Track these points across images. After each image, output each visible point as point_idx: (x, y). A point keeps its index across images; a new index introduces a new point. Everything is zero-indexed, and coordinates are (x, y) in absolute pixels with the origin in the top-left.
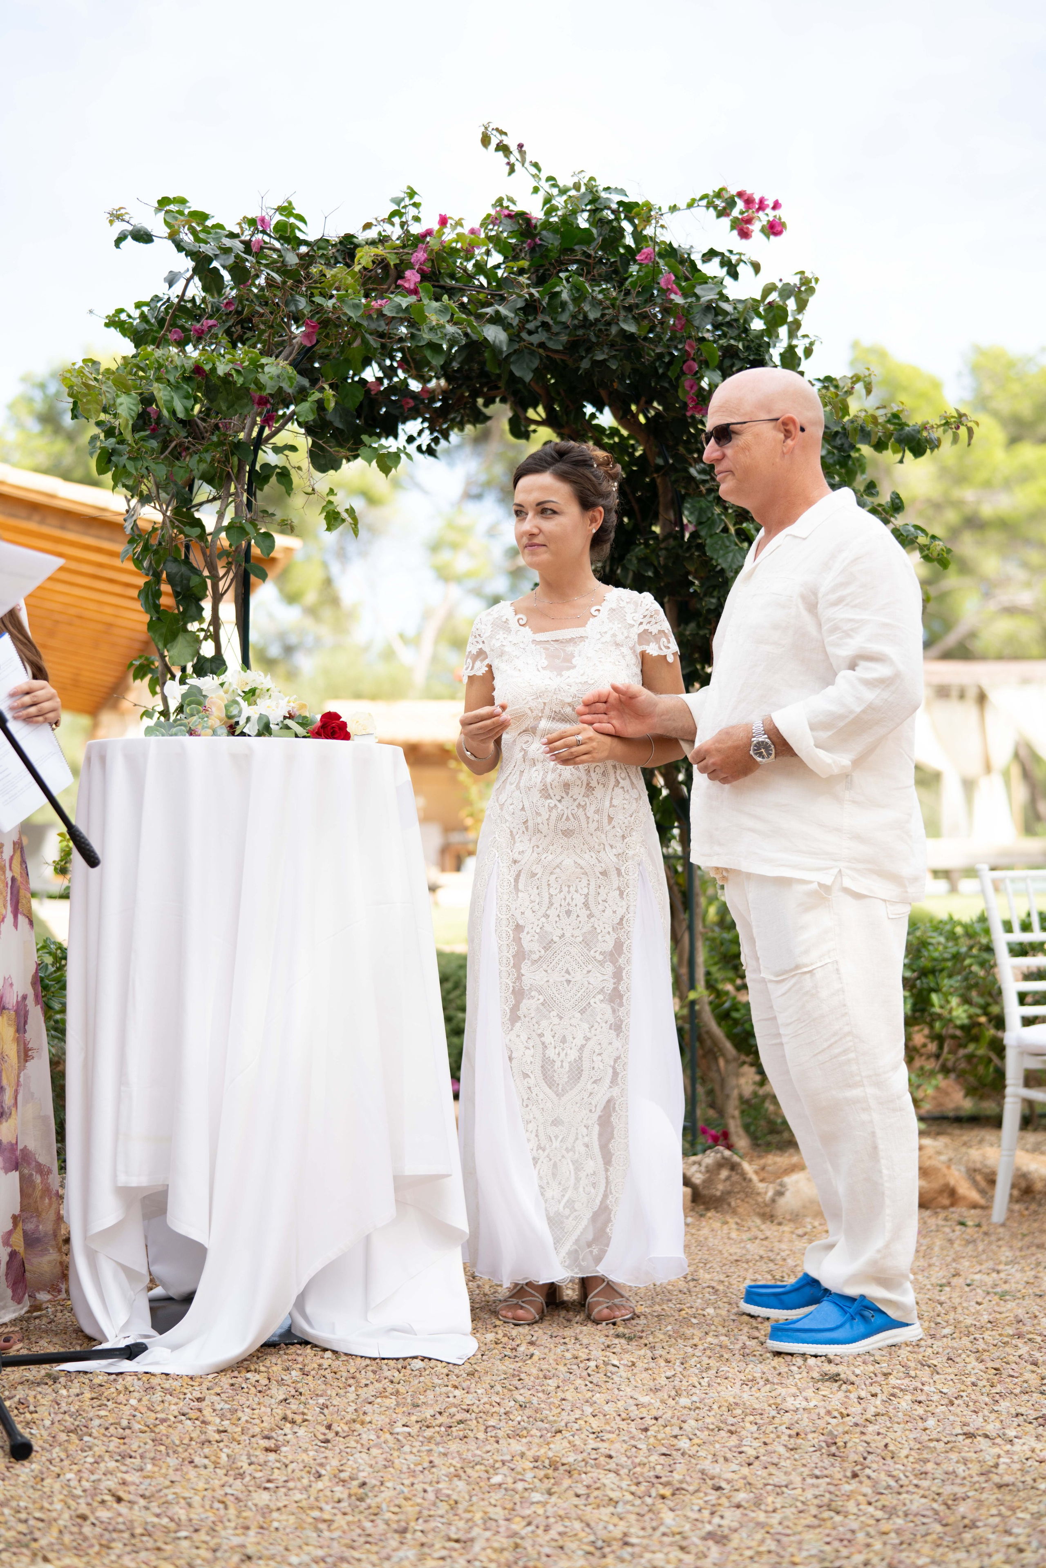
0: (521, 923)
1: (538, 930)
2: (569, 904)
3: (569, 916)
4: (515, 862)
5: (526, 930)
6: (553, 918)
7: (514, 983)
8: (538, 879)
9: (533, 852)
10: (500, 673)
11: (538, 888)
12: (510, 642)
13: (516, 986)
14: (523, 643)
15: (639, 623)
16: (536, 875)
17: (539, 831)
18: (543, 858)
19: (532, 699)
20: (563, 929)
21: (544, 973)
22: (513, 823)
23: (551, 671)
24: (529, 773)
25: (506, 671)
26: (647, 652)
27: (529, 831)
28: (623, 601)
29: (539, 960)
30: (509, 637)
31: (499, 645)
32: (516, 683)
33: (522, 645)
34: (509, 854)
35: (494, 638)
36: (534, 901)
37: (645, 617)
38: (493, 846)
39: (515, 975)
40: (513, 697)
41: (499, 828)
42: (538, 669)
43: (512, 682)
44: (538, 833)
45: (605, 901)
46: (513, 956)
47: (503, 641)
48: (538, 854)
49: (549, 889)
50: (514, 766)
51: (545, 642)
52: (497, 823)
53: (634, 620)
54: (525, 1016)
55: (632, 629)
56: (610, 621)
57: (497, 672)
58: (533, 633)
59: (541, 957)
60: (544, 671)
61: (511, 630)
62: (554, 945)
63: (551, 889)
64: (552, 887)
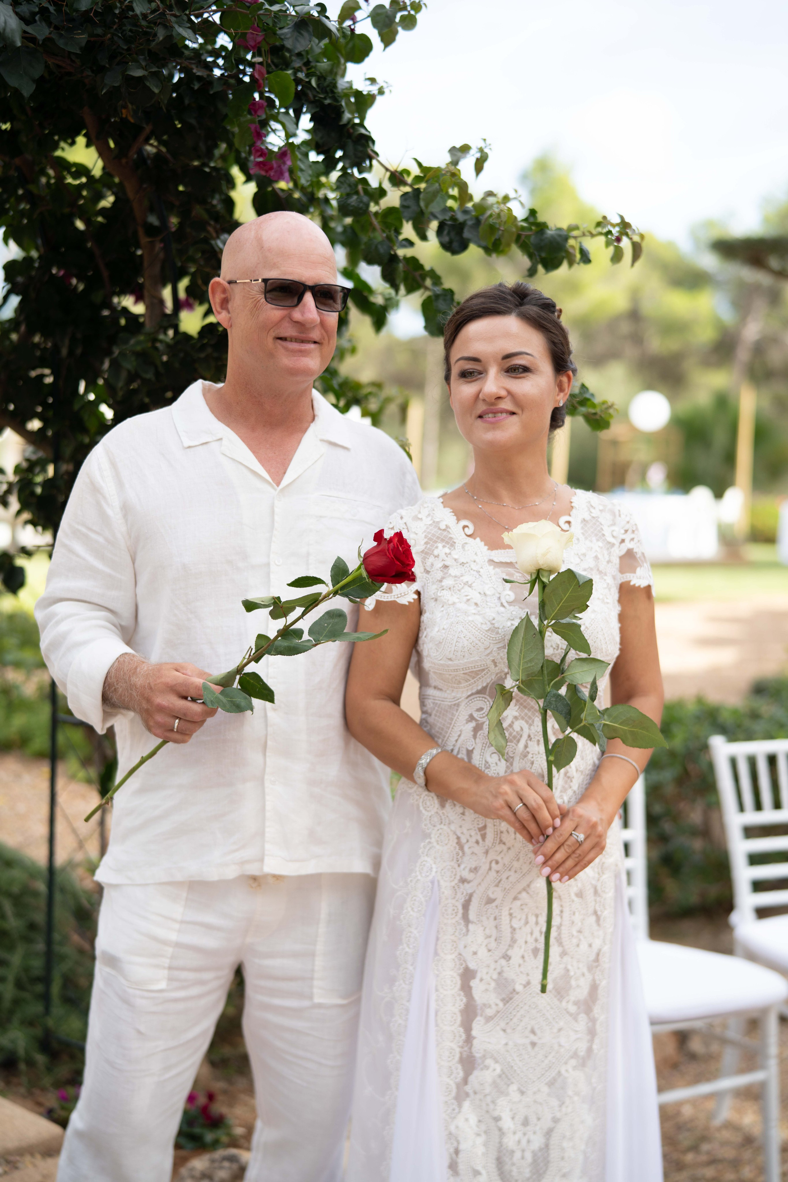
0: (472, 966)
1: (495, 976)
2: (536, 940)
3: (535, 957)
4: (463, 881)
5: (479, 976)
6: (516, 959)
7: (462, 1047)
8: (497, 906)
9: (490, 869)
10: (441, 606)
11: (495, 919)
12: (455, 560)
13: (465, 1051)
14: (475, 563)
15: (620, 540)
16: (494, 900)
17: (501, 842)
18: (504, 876)
19: (498, 648)
20: (528, 975)
21: (502, 1033)
22: (461, 827)
23: (520, 608)
24: (482, 754)
25: (454, 604)
26: (632, 583)
27: (487, 840)
28: (594, 508)
29: (495, 1016)
30: (453, 552)
31: (440, 565)
32: (473, 623)
33: (474, 566)
34: (455, 869)
35: (431, 554)
36: (490, 937)
37: (626, 531)
38: (427, 855)
39: (464, 1036)
40: (471, 643)
41: (438, 830)
42: (502, 603)
43: (467, 621)
44: (499, 843)
45: (580, 932)
46: (461, 1012)
47: (446, 558)
48: (498, 872)
49: (511, 920)
50: (457, 741)
51: (507, 563)
52: (432, 823)
53: (613, 537)
54: (475, 1093)
55: (612, 550)
56: (586, 538)
57: (434, 604)
58: (488, 549)
59: (498, 1012)
60: (512, 608)
61: (455, 543)
62: (517, 996)
63: (514, 920)
64: (515, 917)
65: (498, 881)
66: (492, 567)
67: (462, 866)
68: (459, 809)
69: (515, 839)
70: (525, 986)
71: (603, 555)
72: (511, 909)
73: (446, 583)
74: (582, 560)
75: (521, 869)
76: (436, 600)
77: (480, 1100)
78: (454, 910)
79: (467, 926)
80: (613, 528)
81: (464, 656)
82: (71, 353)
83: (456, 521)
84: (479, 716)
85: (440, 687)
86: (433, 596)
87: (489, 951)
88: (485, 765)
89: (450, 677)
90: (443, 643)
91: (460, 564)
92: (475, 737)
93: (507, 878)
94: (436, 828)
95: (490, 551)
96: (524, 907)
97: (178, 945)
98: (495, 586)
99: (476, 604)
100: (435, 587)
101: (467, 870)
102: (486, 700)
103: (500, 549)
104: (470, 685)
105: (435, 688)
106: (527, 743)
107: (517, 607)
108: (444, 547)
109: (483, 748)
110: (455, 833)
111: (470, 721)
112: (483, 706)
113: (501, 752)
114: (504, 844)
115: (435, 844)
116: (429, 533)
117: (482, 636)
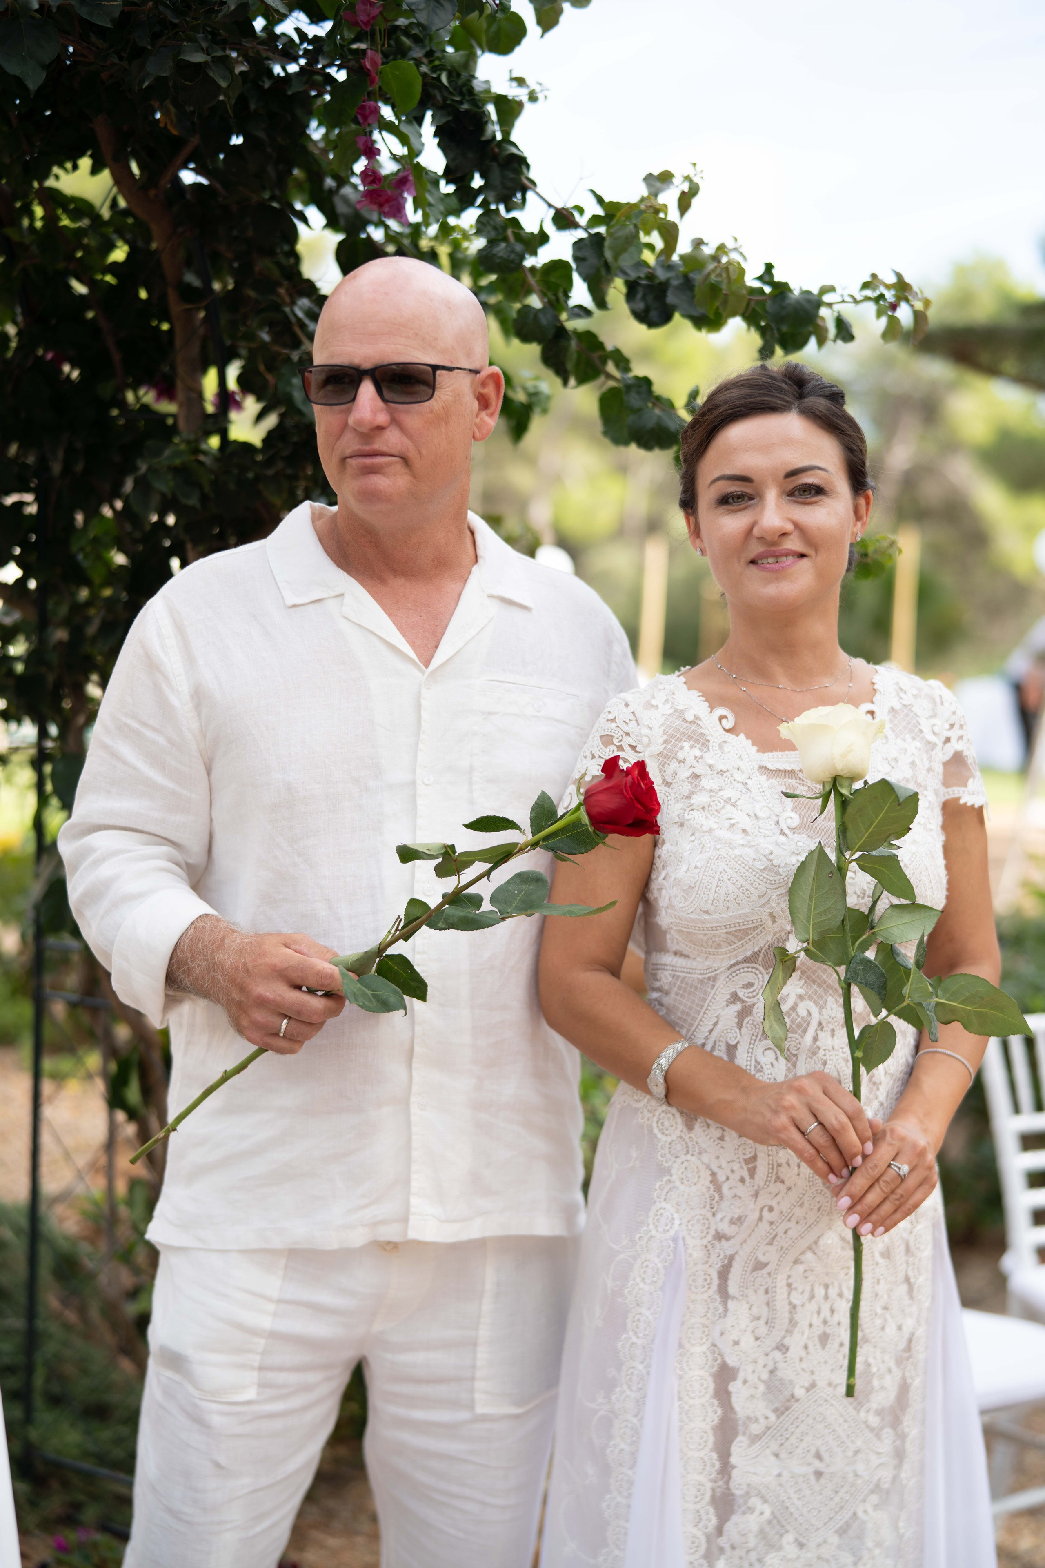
0: (731, 1361)
1: (765, 1376)
2: (825, 1322)
4: (720, 1237)
5: (741, 1376)
6: (795, 1351)
7: (715, 1481)
8: (769, 1274)
9: (760, 1219)
10: (690, 834)
11: (767, 1292)
12: (710, 766)
13: (719, 1487)
14: (740, 771)
15: (943, 739)
16: (766, 1265)
17: (779, 1180)
18: (781, 1230)
19: (778, 895)
20: (812, 1372)
21: (773, 1458)
22: (718, 1157)
23: (809, 836)
24: (750, 1051)
25: (710, 830)
26: (962, 802)
27: (757, 1177)
28: (905, 692)
29: (764, 1434)
30: (706, 755)
31: (688, 774)
32: (741, 859)
33: (738, 776)
34: (708, 1219)
35: (673, 758)
36: (759, 1318)
37: (952, 726)
38: (665, 1200)
39: (718, 1465)
40: (739, 889)
41: (682, 1163)
42: (781, 830)
43: (733, 856)
44: (775, 1182)
46: (715, 1429)
47: (695, 764)
48: (771, 1223)
49: (789, 1294)
50: (711, 1031)
51: (786, 771)
52: (673, 1152)
53: (934, 733)
54: (733, 1548)
55: (933, 753)
56: (897, 736)
57: (678, 830)
58: (758, 751)
59: (768, 1428)
60: (796, 835)
61: (709, 741)
62: (796, 1404)
63: (793, 1293)
64: (795, 1289)
65: (771, 1236)
66: (765, 777)
67: (719, 1216)
68: (715, 1132)
69: (799, 1175)
70: (808, 1390)
71: (922, 760)
72: (789, 1277)
73: (696, 800)
74: (893, 767)
75: (805, 1218)
76: (682, 825)
77: (741, 1558)
78: (706, 1280)
79: (725, 1303)
80: (933, 721)
81: (728, 908)
82: (67, 469)
83: (709, 710)
84: (747, 995)
85: (685, 953)
86: (677, 820)
87: (757, 1339)
88: (755, 1067)
89: (705, 939)
90: (696, 889)
91: (718, 773)
92: (740, 1025)
93: (786, 1232)
94: (679, 1161)
95: (760, 753)
96: (808, 1274)
97: (273, 1335)
98: (770, 805)
99: (744, 831)
100: (679, 806)
101: (727, 1220)
102: (757, 972)
103: (777, 751)
104: (734, 949)
105: (676, 953)
106: (817, 1034)
107: (803, 835)
108: (692, 747)
109: (752, 1042)
110: (708, 1167)
111: (734, 1002)
112: (753, 981)
113: (779, 1046)
114: (783, 1182)
115: (678, 1183)
116: (670, 727)
117: (755, 878)
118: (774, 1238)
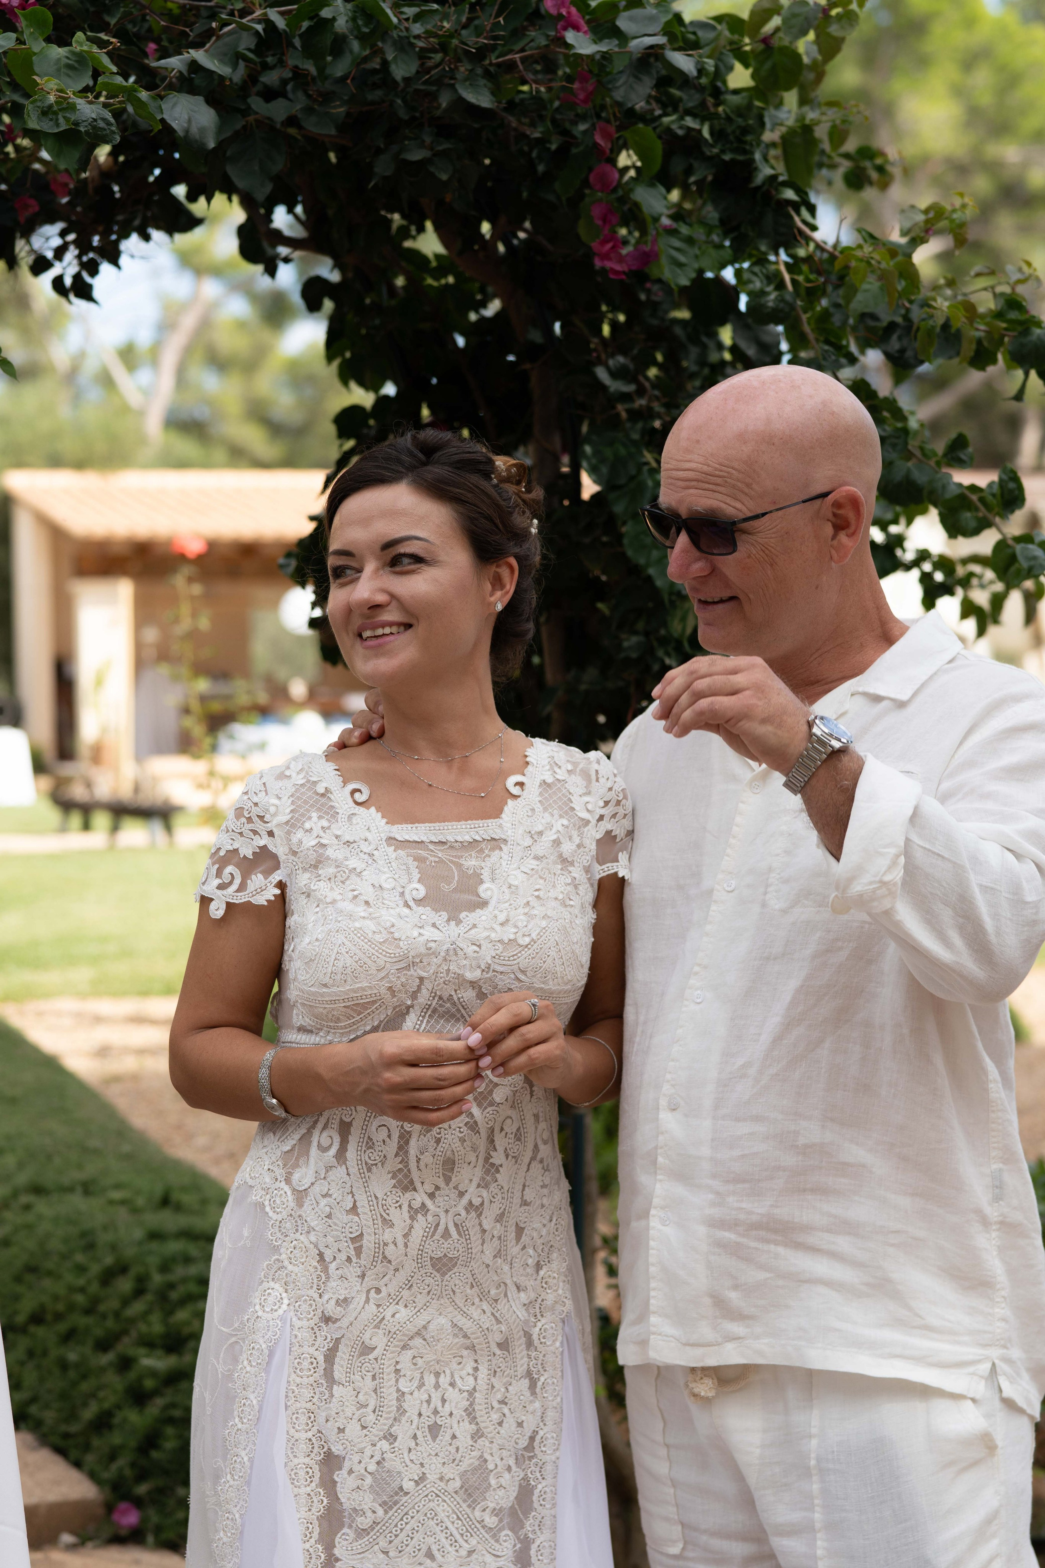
0: (336, 1449)
1: (372, 1467)
2: (436, 1412)
3: (434, 1438)
4: (327, 1320)
5: (347, 1465)
6: (404, 1441)
8: (376, 1359)
9: (367, 1300)
10: (315, 905)
11: (374, 1378)
12: (337, 837)
14: (367, 843)
15: (597, 817)
16: (372, 1349)
17: (387, 1259)
18: (388, 1314)
20: (422, 1465)
22: (325, 1236)
23: (433, 909)
25: (334, 902)
27: (363, 1257)
28: (559, 767)
29: (372, 1529)
30: (333, 826)
31: (313, 843)
32: (361, 932)
33: (365, 847)
34: (314, 1300)
35: (300, 827)
36: (365, 1406)
37: (607, 803)
38: (272, 1280)
39: (323, 1558)
40: (356, 962)
41: (291, 1242)
42: (406, 902)
43: (353, 929)
44: (382, 1262)
45: (503, 1402)
46: (321, 1520)
47: (322, 834)
48: (378, 1306)
49: (397, 1381)
51: (415, 843)
52: (283, 1230)
55: (586, 830)
56: (545, 810)
57: (305, 901)
58: (388, 823)
59: (376, 1523)
60: (420, 908)
61: (338, 813)
62: (405, 1499)
63: (402, 1380)
64: (404, 1376)
65: (379, 1320)
66: (392, 848)
67: (326, 1297)
69: (408, 1255)
70: (417, 1483)
71: (570, 837)
72: (397, 1363)
73: (322, 870)
74: (535, 841)
75: (414, 1302)
76: (308, 896)
78: (312, 1363)
79: (330, 1388)
80: (587, 798)
81: (345, 981)
83: (343, 784)
85: (309, 1027)
86: (304, 890)
87: (364, 1428)
89: (326, 1012)
90: (316, 961)
91: (344, 844)
93: (393, 1316)
94: (288, 1239)
95: (390, 825)
96: (417, 1360)
98: (396, 876)
99: (367, 903)
100: (307, 875)
101: (333, 1302)
103: (408, 822)
104: (351, 1022)
105: (300, 1028)
107: (429, 908)
108: (320, 817)
110: (316, 1246)
114: (390, 1262)
115: (286, 1263)
116: (298, 798)
117: (373, 951)
118: (381, 1322)
